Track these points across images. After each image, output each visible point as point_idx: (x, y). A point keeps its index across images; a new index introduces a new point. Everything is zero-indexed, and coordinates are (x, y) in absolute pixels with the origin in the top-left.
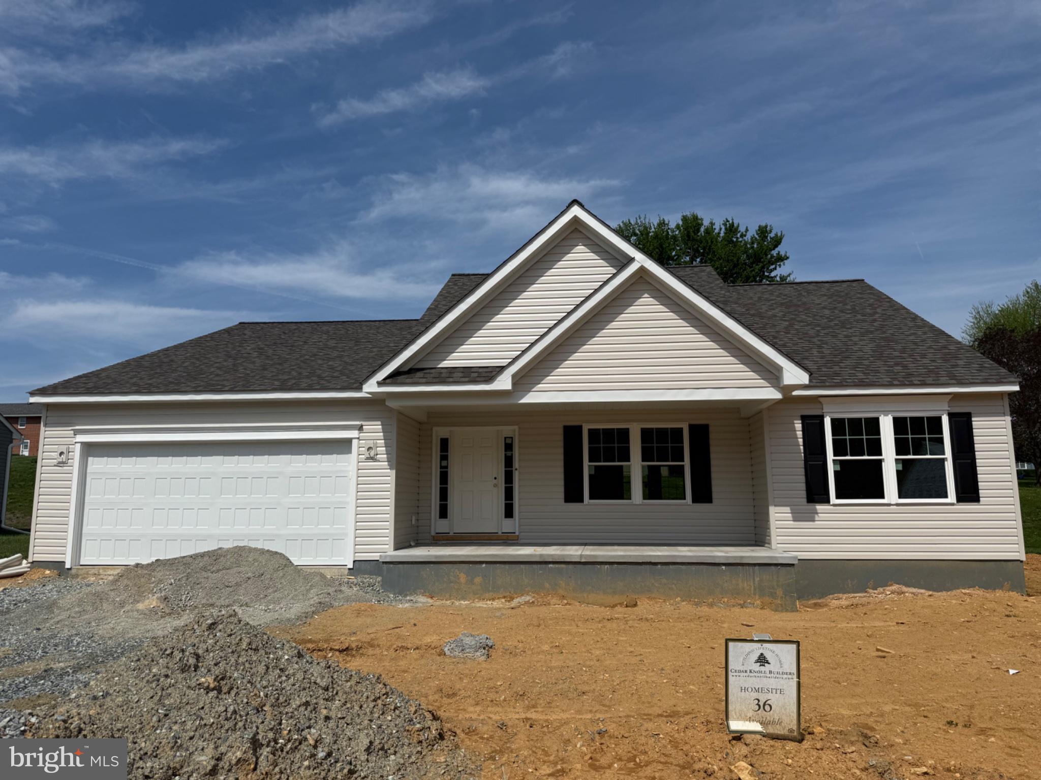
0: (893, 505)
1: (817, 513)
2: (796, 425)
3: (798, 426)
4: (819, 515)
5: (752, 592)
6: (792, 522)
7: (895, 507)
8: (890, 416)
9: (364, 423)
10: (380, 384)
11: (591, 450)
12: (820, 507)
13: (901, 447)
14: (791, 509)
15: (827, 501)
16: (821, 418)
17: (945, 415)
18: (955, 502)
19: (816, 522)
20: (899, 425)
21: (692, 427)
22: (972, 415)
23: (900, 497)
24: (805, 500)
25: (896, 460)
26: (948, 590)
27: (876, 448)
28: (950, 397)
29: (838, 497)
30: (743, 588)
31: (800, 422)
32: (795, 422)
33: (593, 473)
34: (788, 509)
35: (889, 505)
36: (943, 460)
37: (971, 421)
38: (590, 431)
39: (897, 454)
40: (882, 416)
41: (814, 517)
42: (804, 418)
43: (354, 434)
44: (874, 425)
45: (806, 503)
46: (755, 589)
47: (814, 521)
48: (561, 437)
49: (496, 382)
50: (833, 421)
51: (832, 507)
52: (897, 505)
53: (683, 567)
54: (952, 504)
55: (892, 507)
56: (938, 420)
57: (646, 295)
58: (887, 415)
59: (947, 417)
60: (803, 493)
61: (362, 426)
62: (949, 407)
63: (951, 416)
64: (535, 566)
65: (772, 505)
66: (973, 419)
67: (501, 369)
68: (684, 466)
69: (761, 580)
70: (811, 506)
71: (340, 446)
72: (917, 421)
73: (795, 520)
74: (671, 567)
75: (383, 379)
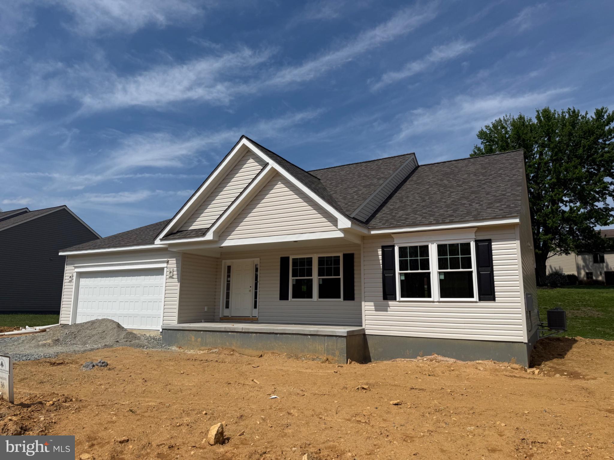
0: (436, 302)
1: (389, 307)
2: (379, 252)
3: (380, 252)
4: (391, 307)
5: (323, 352)
6: (374, 312)
7: (437, 303)
8: (435, 244)
9: (169, 259)
10: (161, 240)
11: (293, 270)
12: (391, 303)
13: (442, 264)
14: (374, 304)
15: (395, 299)
16: (393, 247)
17: (472, 242)
18: (478, 301)
19: (389, 312)
20: (441, 249)
21: (345, 256)
22: (492, 241)
23: (442, 297)
24: (382, 298)
25: (440, 273)
27: (426, 265)
28: (476, 229)
29: (402, 296)
30: (319, 350)
31: (381, 250)
32: (378, 250)
33: (295, 283)
34: (372, 304)
35: (433, 302)
36: (471, 272)
37: (491, 245)
38: (293, 259)
39: (439, 269)
40: (430, 244)
41: (387, 309)
42: (383, 248)
43: (164, 265)
44: (425, 250)
45: (382, 300)
46: (324, 350)
47: (387, 311)
48: (279, 264)
49: (206, 236)
50: (401, 249)
51: (398, 303)
52: (439, 302)
54: (476, 302)
55: (435, 303)
56: (468, 245)
57: (280, 183)
58: (434, 244)
59: (474, 243)
60: (381, 294)
61: (168, 261)
62: (475, 236)
63: (477, 242)
65: (363, 301)
66: (493, 244)
67: (208, 229)
68: (340, 278)
69: (328, 345)
70: (385, 302)
71: (159, 272)
72: (453, 248)
73: (376, 311)
74: (284, 336)
75: (163, 237)
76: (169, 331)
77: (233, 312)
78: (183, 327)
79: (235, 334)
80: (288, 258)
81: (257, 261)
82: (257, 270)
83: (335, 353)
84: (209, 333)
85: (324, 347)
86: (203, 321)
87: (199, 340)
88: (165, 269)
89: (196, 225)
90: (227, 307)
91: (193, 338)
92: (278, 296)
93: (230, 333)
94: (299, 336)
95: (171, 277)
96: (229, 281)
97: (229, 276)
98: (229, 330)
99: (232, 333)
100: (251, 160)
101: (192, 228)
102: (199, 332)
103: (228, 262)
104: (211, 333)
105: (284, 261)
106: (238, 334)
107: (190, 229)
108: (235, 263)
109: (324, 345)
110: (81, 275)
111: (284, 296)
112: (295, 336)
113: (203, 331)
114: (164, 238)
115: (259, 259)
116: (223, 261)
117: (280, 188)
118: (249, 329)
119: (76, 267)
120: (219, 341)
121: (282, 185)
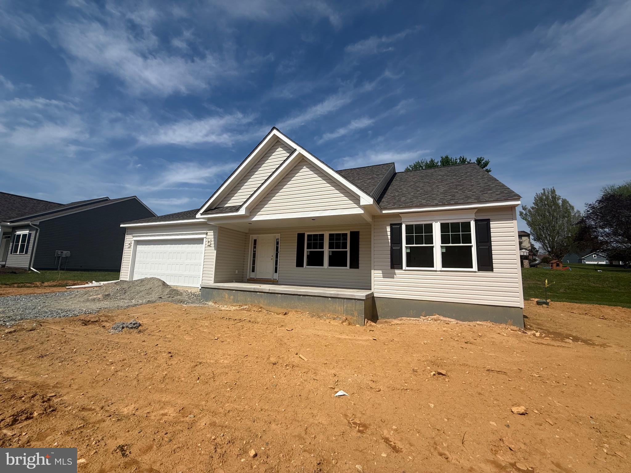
0: (438, 271)
1: (395, 274)
2: (387, 229)
3: (388, 229)
4: (397, 275)
5: (342, 312)
6: (382, 278)
7: (439, 272)
8: (439, 222)
9: (208, 232)
10: (202, 214)
11: (308, 244)
12: (397, 271)
13: (444, 240)
14: (382, 272)
15: (401, 268)
16: (401, 225)
17: (472, 221)
18: (477, 271)
19: (395, 279)
20: (444, 227)
21: (352, 233)
22: (490, 220)
23: (443, 267)
24: (390, 267)
25: (442, 247)
27: (430, 240)
28: (476, 210)
29: (408, 266)
30: (338, 310)
31: (390, 227)
32: (387, 227)
33: (309, 254)
34: (380, 272)
35: (436, 271)
36: (471, 247)
37: (490, 224)
38: (308, 235)
39: (442, 244)
40: (434, 222)
41: (394, 276)
42: (391, 225)
43: (204, 236)
44: (429, 228)
45: (390, 269)
47: (394, 278)
48: (296, 238)
49: (239, 211)
50: (407, 226)
51: (404, 271)
52: (441, 271)
54: (475, 272)
55: (437, 272)
56: (469, 224)
57: (305, 167)
58: (437, 222)
59: (474, 222)
60: (389, 264)
61: (207, 233)
62: (475, 216)
63: (476, 221)
65: (373, 270)
66: (491, 223)
67: (241, 206)
68: (347, 251)
69: (347, 307)
70: (392, 271)
71: (200, 241)
72: (455, 226)
73: (383, 278)
74: (306, 297)
76: (207, 289)
77: (258, 274)
78: (218, 286)
79: (263, 294)
81: (278, 236)
82: (278, 243)
83: (354, 314)
84: (240, 292)
85: (344, 308)
86: (234, 281)
87: (232, 297)
88: (205, 239)
89: (231, 203)
90: (253, 271)
91: (227, 296)
92: (295, 264)
93: (258, 293)
94: (320, 298)
95: (209, 246)
96: (255, 251)
97: (255, 247)
98: (258, 291)
99: (260, 293)
100: (280, 149)
101: (226, 206)
102: (232, 291)
103: (255, 237)
104: (242, 292)
105: (301, 237)
106: (266, 294)
107: (225, 206)
108: (260, 237)
109: (344, 306)
110: (138, 243)
111: (300, 264)
112: (316, 298)
113: (235, 290)
114: (204, 213)
115: (280, 234)
116: (251, 235)
117: (305, 171)
118: (275, 290)
119: (134, 237)
120: (249, 299)
121: (308, 170)
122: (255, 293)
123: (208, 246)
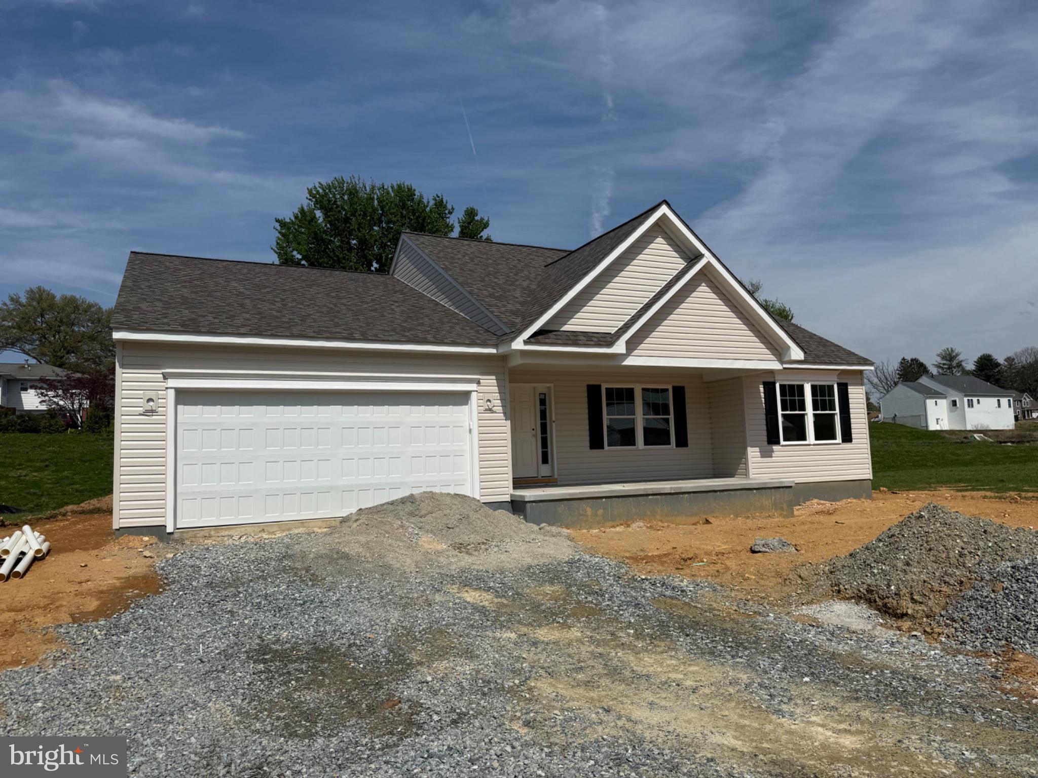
0: (811, 445)
2: (760, 389)
3: (762, 389)
4: (775, 453)
6: (760, 459)
9: (481, 377)
10: (526, 342)
11: (607, 406)
12: (775, 448)
13: (815, 405)
14: (760, 449)
15: (778, 443)
16: (774, 384)
17: (835, 384)
18: (841, 442)
19: (773, 458)
20: (814, 388)
21: (674, 388)
23: (815, 439)
24: (767, 442)
25: (813, 414)
26: (839, 501)
27: (802, 407)
28: (839, 372)
29: (785, 440)
30: (766, 505)
31: (763, 386)
32: (760, 386)
33: (610, 424)
34: (757, 449)
36: (833, 415)
37: (848, 389)
38: (607, 389)
39: (813, 411)
40: (806, 383)
41: (772, 454)
42: (765, 384)
43: (472, 387)
44: (801, 388)
45: (767, 445)
46: (773, 505)
47: (771, 457)
48: (586, 394)
49: (615, 347)
50: (781, 386)
51: (781, 447)
52: (814, 445)
53: (732, 493)
54: (839, 444)
56: (833, 386)
57: (704, 284)
58: (808, 383)
59: (837, 386)
60: (765, 438)
61: (480, 380)
62: (838, 379)
63: (839, 384)
64: (640, 498)
66: (849, 387)
68: (670, 419)
69: (775, 499)
70: (769, 447)
71: (462, 398)
72: (822, 387)
73: (762, 457)
75: (528, 339)
78: (570, 494)
80: (599, 387)
81: (541, 387)
82: (543, 402)
84: (617, 499)
87: (600, 512)
88: (474, 395)
91: (589, 511)
92: (588, 444)
93: (650, 497)
95: (490, 410)
98: (651, 493)
99: (655, 497)
100: (660, 240)
101: (566, 328)
102: (599, 501)
104: (620, 499)
105: (593, 392)
106: (663, 497)
111: (596, 443)
112: (738, 492)
113: (606, 497)
114: (532, 340)
115: (552, 385)
118: (680, 488)
119: (166, 377)
120: (634, 510)
121: (707, 289)
122: (645, 498)
123: (486, 410)
